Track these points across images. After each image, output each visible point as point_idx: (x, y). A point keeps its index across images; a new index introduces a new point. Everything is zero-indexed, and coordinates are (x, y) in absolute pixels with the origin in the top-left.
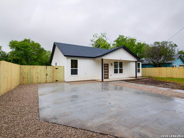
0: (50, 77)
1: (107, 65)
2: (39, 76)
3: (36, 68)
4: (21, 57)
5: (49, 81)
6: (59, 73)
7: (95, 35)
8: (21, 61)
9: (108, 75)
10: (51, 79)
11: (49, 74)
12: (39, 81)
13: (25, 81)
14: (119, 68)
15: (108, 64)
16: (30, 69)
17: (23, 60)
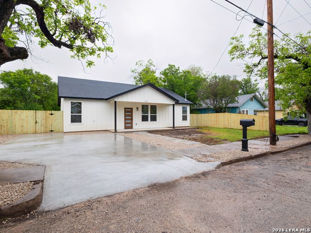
0: (41, 125)
1: (130, 110)
2: (25, 124)
3: (19, 114)
4: (14, 98)
5: (40, 130)
6: (55, 120)
7: (138, 63)
8: (15, 103)
9: (132, 123)
10: (42, 129)
11: (40, 122)
12: (25, 131)
13: (3, 131)
14: (149, 115)
15: (132, 109)
16: (11, 115)
17: (17, 101)
